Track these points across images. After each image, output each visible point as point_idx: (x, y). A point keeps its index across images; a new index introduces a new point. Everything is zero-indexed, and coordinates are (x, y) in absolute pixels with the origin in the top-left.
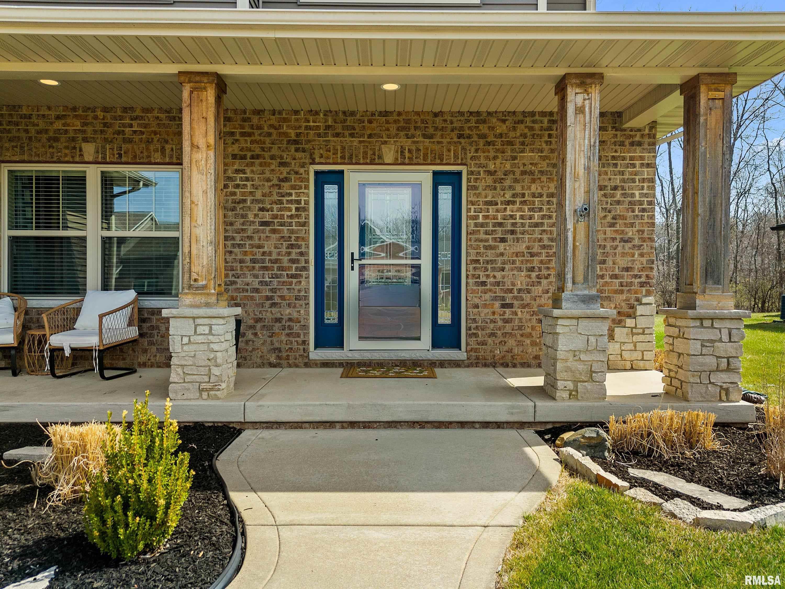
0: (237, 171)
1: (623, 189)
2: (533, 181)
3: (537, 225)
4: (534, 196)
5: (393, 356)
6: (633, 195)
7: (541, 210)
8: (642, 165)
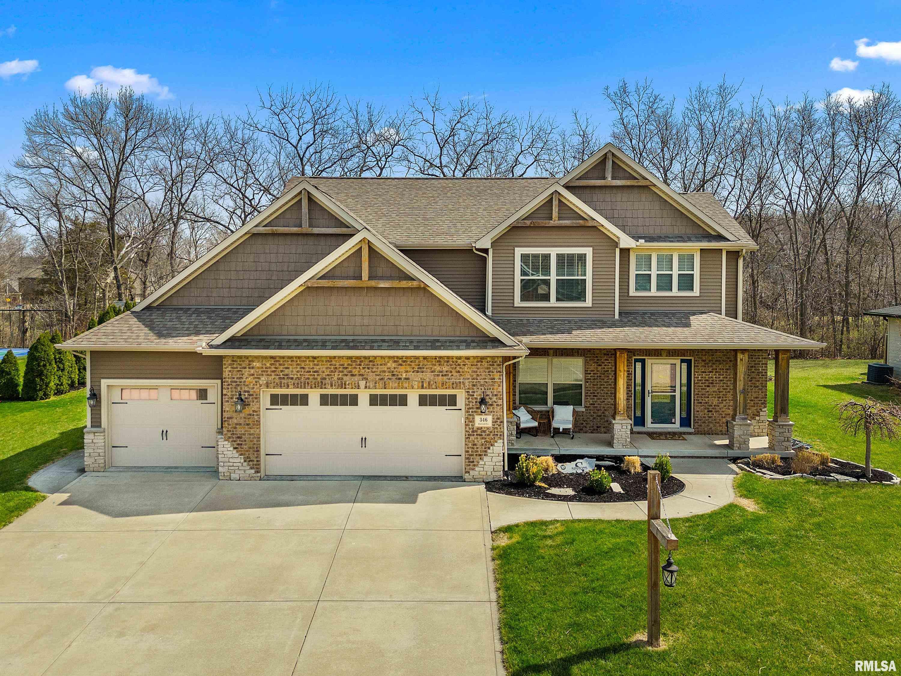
0: (606, 360)
1: (755, 367)
2: (720, 364)
3: (721, 381)
4: (720, 369)
5: (665, 430)
6: (759, 369)
7: (723, 375)
8: (762, 358)
